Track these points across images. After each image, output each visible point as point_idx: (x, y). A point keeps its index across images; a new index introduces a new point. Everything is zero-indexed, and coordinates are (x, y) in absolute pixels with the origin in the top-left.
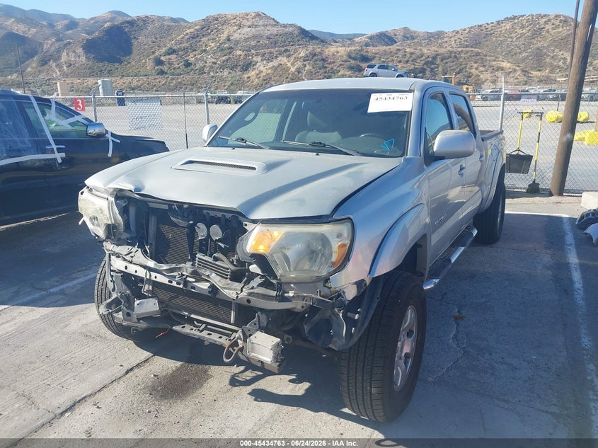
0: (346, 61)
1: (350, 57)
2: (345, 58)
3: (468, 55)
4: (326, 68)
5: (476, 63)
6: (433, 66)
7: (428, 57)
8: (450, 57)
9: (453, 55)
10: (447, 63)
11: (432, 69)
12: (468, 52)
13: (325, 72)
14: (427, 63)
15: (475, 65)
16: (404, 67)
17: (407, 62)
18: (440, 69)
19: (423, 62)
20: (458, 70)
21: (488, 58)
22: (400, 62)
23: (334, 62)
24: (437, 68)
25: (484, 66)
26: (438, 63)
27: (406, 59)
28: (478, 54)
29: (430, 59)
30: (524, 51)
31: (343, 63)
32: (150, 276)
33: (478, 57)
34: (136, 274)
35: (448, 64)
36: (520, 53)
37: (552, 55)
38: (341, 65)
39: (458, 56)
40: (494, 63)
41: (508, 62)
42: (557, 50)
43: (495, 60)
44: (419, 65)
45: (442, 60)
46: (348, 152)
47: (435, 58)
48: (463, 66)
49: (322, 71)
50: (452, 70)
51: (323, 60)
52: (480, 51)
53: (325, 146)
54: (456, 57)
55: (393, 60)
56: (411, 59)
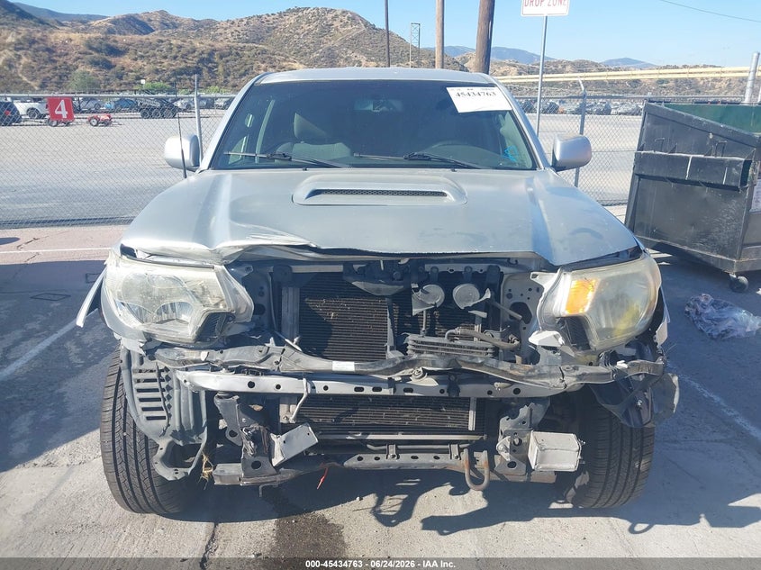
0: (86, 53)
1: (91, 48)
2: (83, 48)
3: (253, 52)
4: (55, 61)
5: (264, 62)
6: (210, 65)
7: (203, 52)
8: (230, 54)
9: (234, 51)
10: (227, 61)
11: (210, 69)
12: (251, 49)
13: (56, 68)
14: (202, 60)
15: (263, 65)
16: (172, 65)
17: (175, 58)
18: (220, 69)
19: (197, 59)
20: (242, 71)
21: (277, 58)
22: (165, 57)
23: (67, 54)
24: (216, 67)
25: (274, 67)
26: (216, 60)
27: (173, 54)
28: (264, 52)
29: (205, 56)
30: (315, 50)
31: (81, 56)
32: (314, 388)
33: (265, 56)
34: (280, 391)
35: (229, 63)
36: (310, 53)
37: (345, 57)
38: (79, 58)
39: (240, 53)
40: (284, 64)
41: (301, 63)
42: (350, 52)
43: (285, 60)
44: (192, 62)
45: (221, 57)
46: (476, 166)
47: (211, 54)
48: (248, 66)
49: (50, 66)
50: (235, 70)
51: (48, 50)
52: (266, 48)
53: (430, 159)
54: (237, 54)
55: (154, 55)
56: (180, 55)
